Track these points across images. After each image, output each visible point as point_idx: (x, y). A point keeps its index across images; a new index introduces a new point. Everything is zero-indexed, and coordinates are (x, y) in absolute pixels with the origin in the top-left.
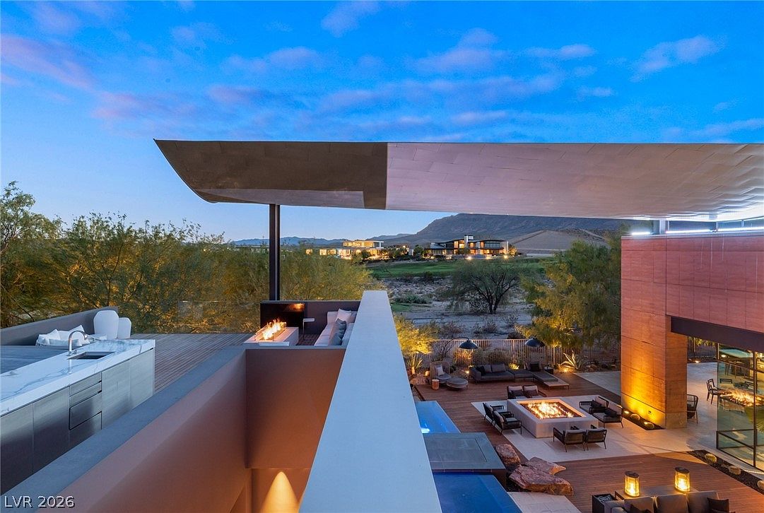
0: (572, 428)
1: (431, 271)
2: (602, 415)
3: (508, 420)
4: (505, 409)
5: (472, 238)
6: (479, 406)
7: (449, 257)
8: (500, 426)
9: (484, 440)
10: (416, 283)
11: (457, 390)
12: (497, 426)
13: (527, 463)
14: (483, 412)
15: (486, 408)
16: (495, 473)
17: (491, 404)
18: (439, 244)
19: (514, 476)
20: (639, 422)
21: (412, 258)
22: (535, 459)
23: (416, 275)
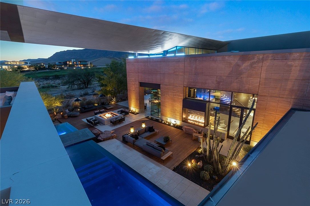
0: (116, 119)
1: (58, 74)
2: (124, 114)
3: (95, 122)
4: (94, 119)
5: (75, 60)
6: (85, 120)
7: (66, 68)
8: (93, 124)
9: (87, 130)
10: (51, 79)
11: (75, 117)
12: (92, 125)
13: (103, 133)
14: (86, 122)
15: (87, 120)
16: (93, 139)
17: (88, 118)
18: (60, 63)
19: (99, 138)
20: (133, 113)
21: (47, 69)
22: (105, 131)
23: (51, 76)
